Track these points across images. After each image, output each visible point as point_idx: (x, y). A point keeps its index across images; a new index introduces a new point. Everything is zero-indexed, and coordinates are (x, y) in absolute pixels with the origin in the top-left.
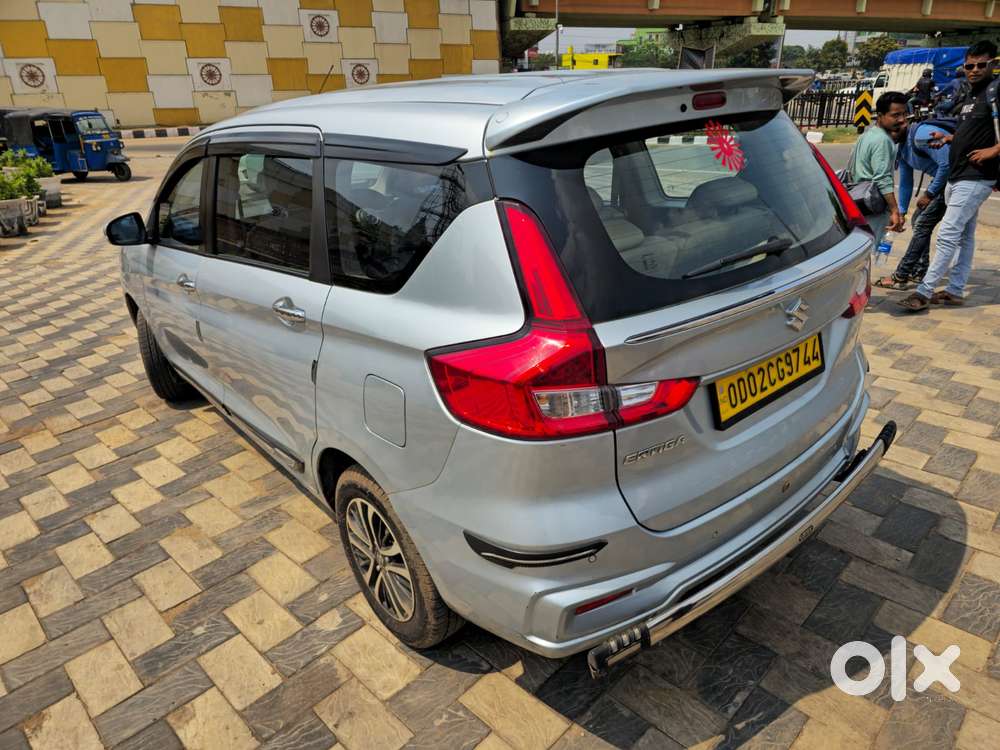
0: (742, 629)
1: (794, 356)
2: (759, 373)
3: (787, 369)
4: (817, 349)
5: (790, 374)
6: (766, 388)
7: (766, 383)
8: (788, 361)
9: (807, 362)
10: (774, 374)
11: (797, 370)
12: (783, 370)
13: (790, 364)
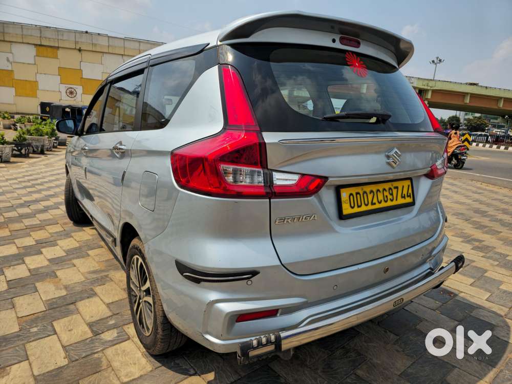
0: (359, 372)
1: (395, 191)
2: (370, 193)
3: (390, 197)
4: (410, 191)
5: (392, 200)
6: (375, 204)
7: (375, 200)
8: (391, 192)
9: (403, 197)
10: (381, 197)
11: (397, 200)
12: (387, 196)
13: (392, 194)
